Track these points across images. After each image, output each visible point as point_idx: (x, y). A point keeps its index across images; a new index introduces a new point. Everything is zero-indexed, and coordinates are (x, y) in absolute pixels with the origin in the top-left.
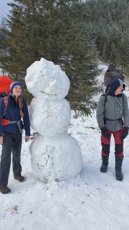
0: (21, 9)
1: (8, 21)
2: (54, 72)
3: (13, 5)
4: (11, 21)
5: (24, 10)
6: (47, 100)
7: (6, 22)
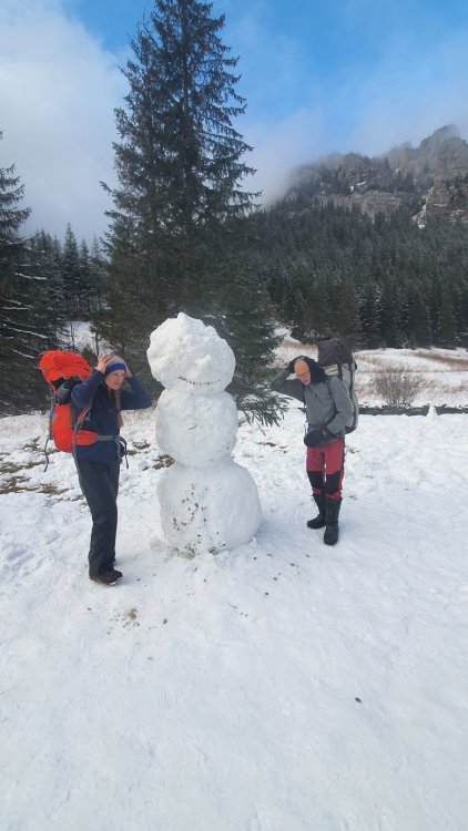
0: (131, 224)
1: (106, 244)
2: (206, 339)
3: (115, 215)
4: (112, 244)
5: (136, 225)
6: (192, 394)
7: (102, 246)
